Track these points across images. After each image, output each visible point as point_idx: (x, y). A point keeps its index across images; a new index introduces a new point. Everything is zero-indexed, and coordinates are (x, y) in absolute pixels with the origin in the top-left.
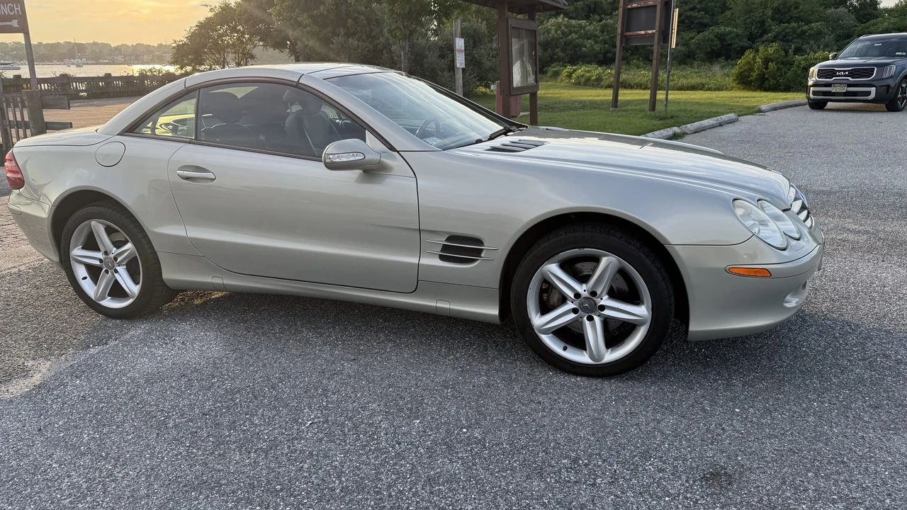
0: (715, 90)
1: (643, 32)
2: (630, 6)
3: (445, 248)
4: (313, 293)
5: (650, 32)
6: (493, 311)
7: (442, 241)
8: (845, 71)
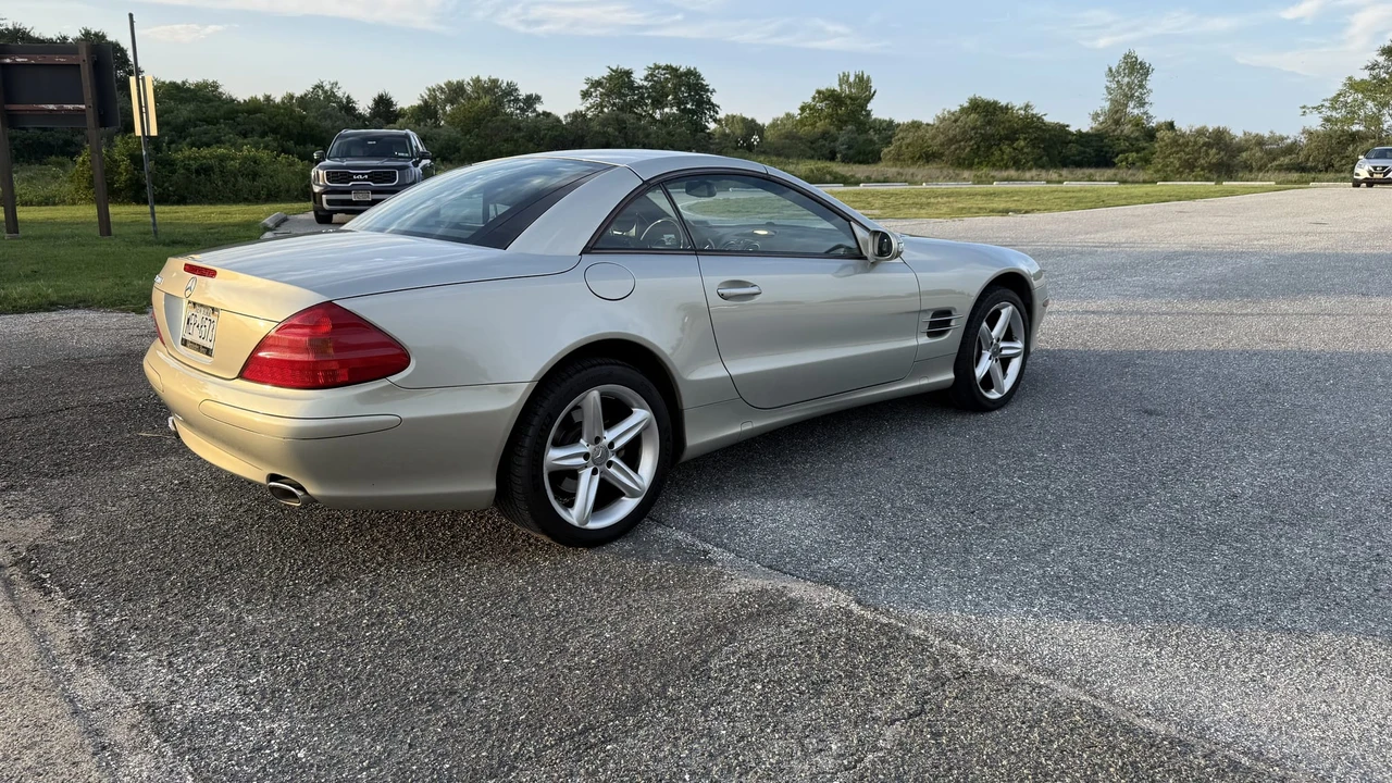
0: (39, 204)
1: (51, 107)
2: (8, 61)
3: (932, 324)
4: (833, 407)
5: (70, 107)
6: (951, 376)
7: (928, 318)
8: (363, 174)
